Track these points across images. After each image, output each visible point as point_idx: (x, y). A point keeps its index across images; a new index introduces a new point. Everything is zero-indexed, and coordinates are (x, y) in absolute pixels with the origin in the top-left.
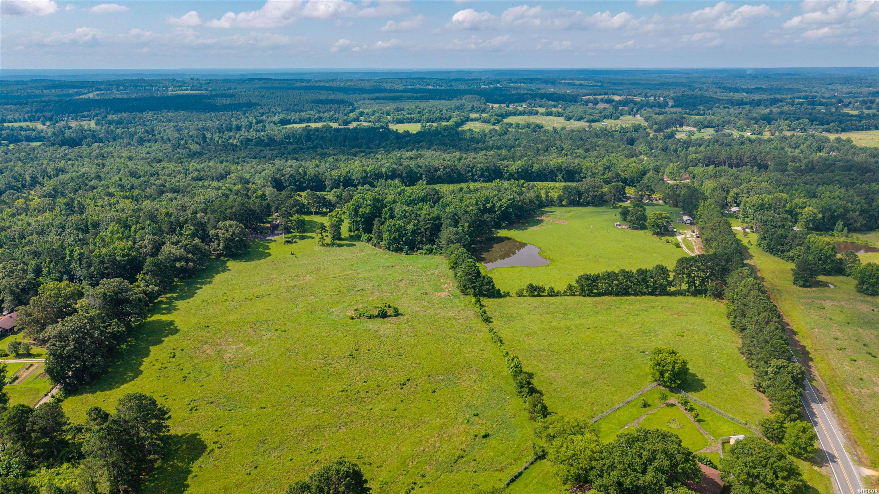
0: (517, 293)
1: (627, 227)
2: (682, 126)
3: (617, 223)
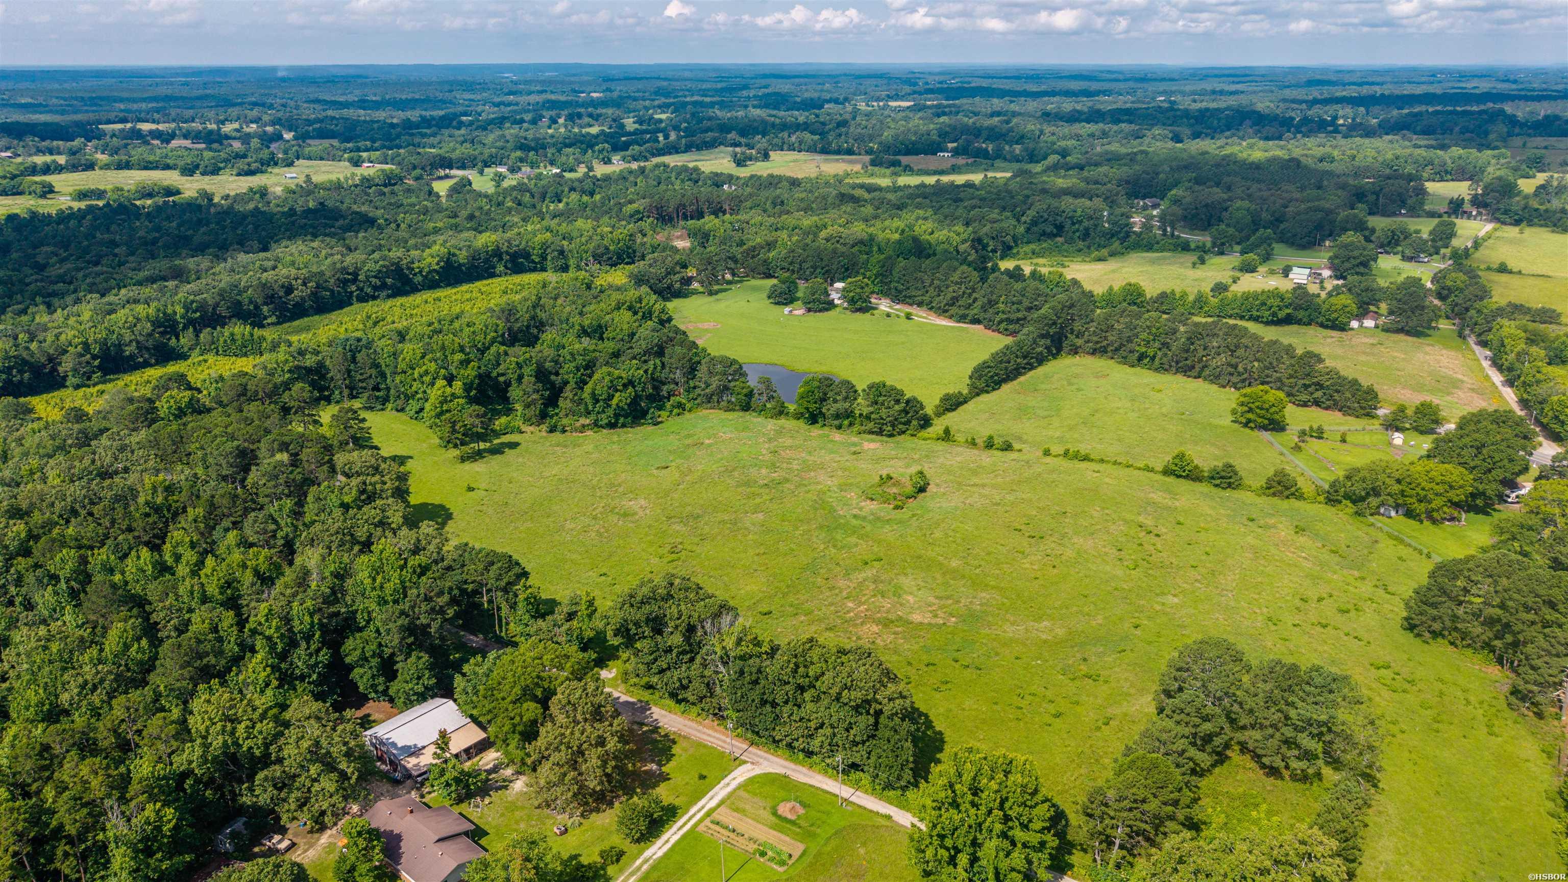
0: (934, 413)
1: (804, 311)
2: (451, 168)
3: (787, 310)
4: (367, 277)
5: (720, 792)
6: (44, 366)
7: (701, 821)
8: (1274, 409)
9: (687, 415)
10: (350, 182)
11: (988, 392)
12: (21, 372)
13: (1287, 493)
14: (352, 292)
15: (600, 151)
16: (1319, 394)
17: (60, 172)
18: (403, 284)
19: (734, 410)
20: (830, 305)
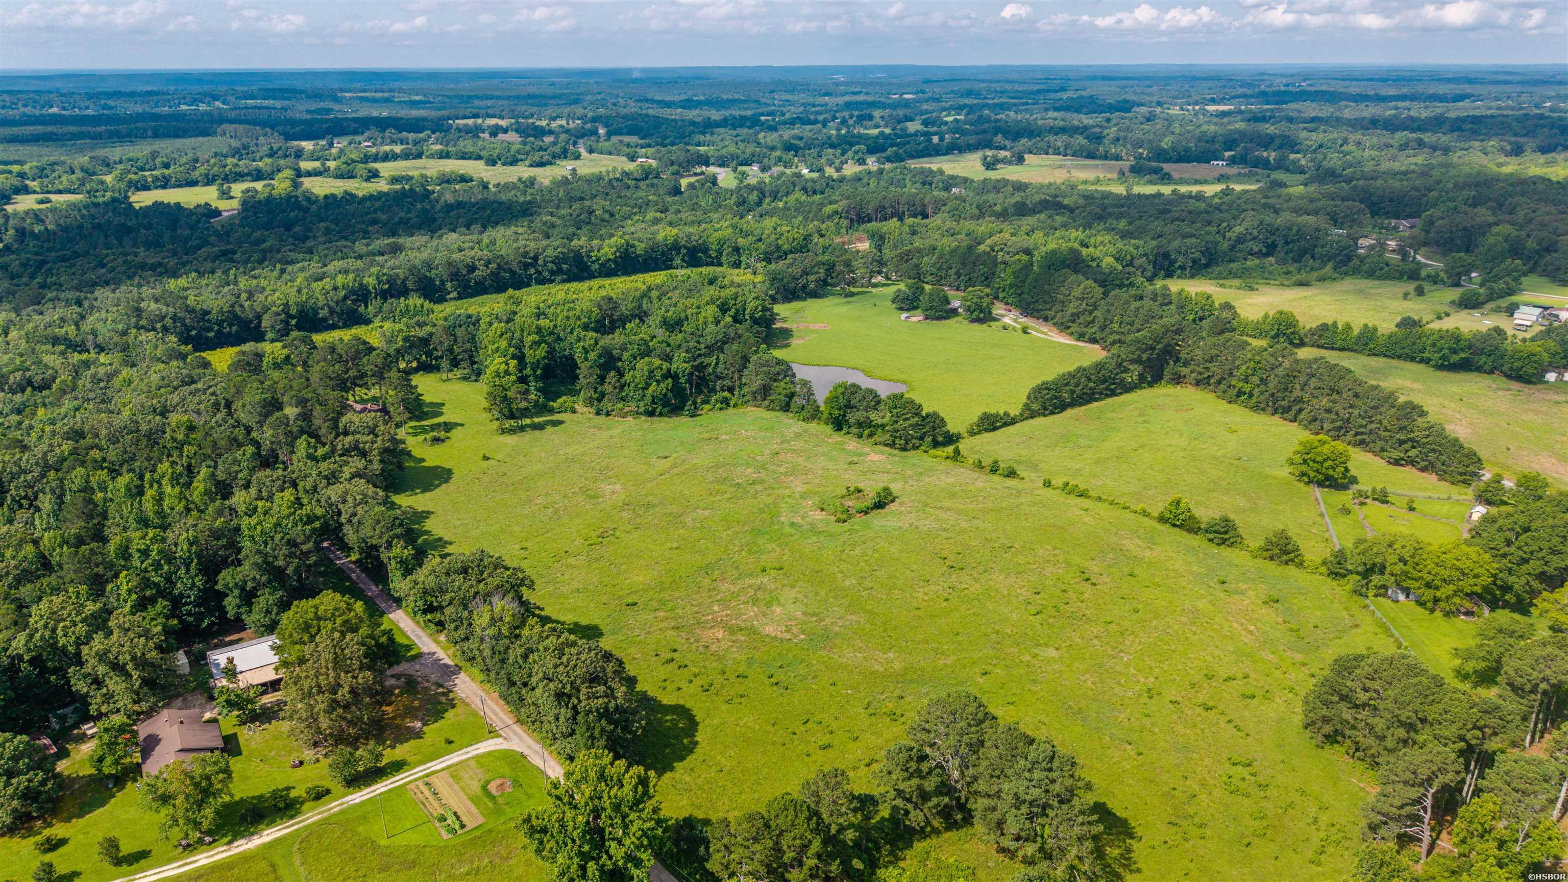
0: (968, 432)
1: (921, 318)
2: (707, 165)
3: (904, 315)
4: (545, 262)
5: (455, 758)
6: (251, 321)
7: (416, 780)
8: (1330, 463)
9: (731, 411)
10: (611, 176)
11: (1045, 416)
12: (231, 325)
13: (1285, 558)
14: (531, 275)
15: (856, 153)
16: (1413, 453)
17: (395, 160)
18: (582, 271)
19: (773, 410)
20: (954, 312)
